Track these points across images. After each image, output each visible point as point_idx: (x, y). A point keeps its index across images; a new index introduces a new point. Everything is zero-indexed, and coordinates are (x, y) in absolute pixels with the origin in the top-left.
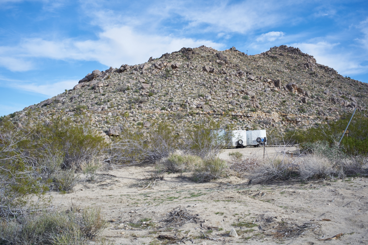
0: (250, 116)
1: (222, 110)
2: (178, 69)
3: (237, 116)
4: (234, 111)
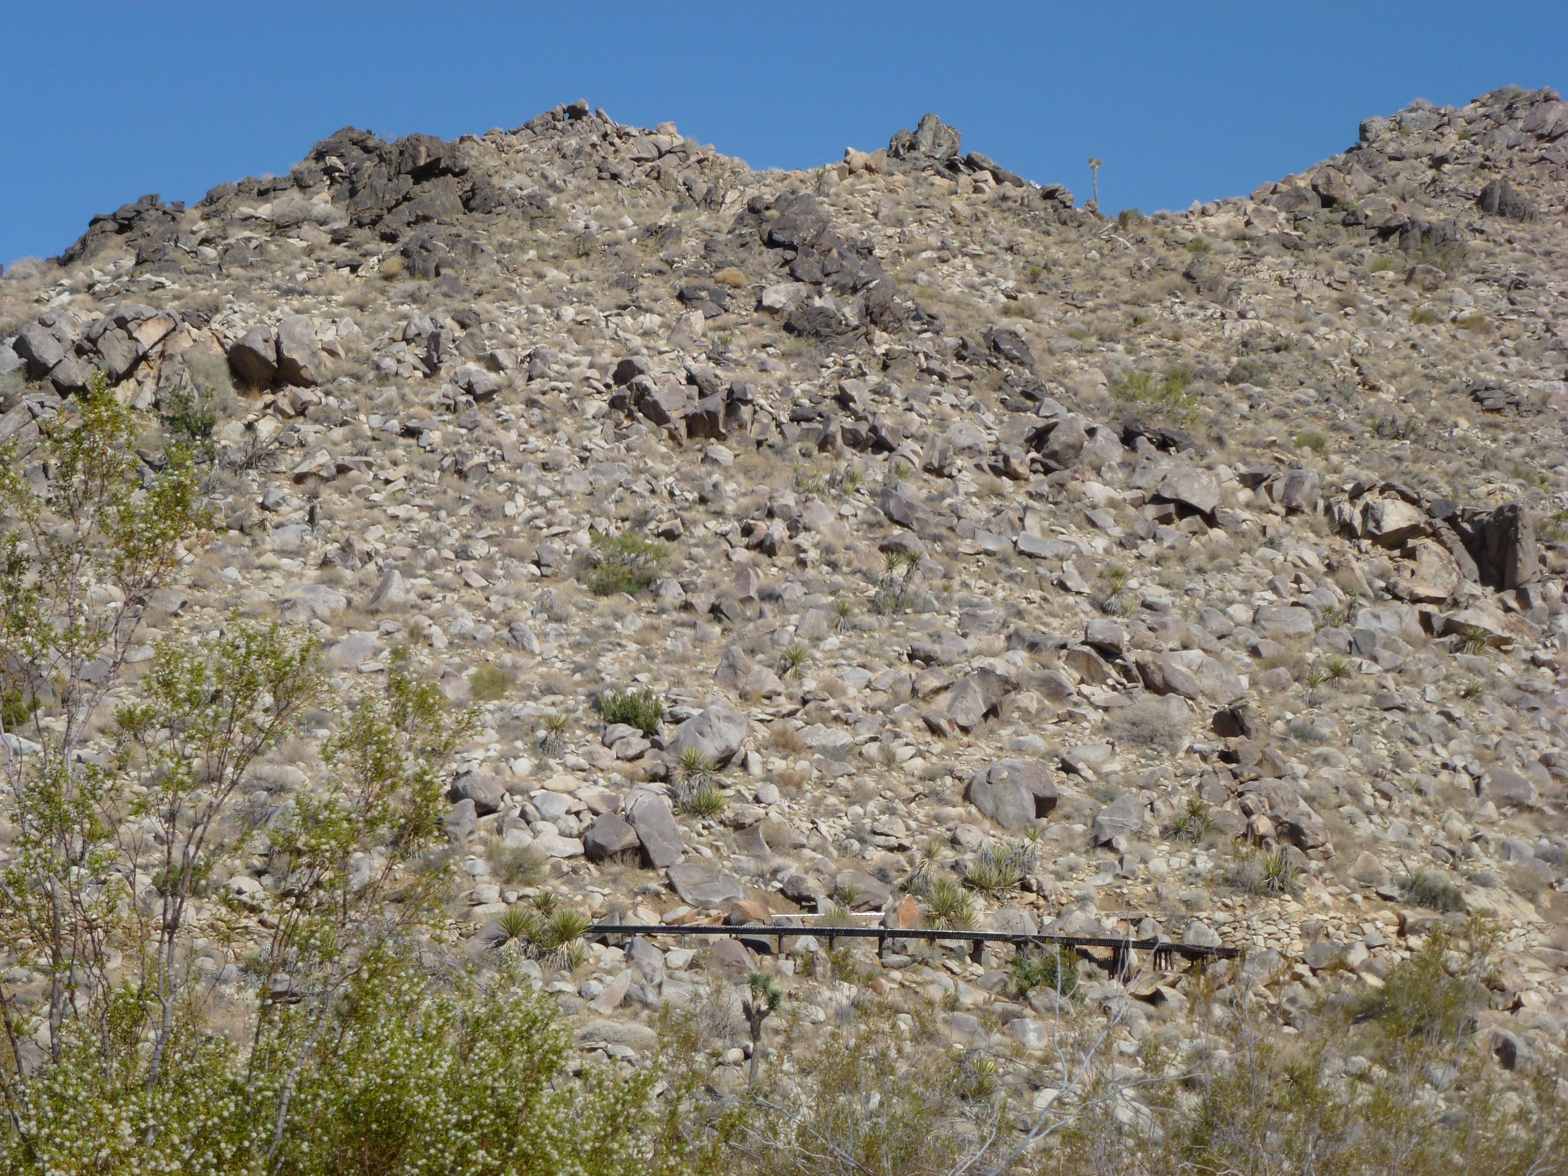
0: (1218, 942)
1: (882, 875)
2: (306, 394)
3: (1068, 943)
4: (1026, 887)
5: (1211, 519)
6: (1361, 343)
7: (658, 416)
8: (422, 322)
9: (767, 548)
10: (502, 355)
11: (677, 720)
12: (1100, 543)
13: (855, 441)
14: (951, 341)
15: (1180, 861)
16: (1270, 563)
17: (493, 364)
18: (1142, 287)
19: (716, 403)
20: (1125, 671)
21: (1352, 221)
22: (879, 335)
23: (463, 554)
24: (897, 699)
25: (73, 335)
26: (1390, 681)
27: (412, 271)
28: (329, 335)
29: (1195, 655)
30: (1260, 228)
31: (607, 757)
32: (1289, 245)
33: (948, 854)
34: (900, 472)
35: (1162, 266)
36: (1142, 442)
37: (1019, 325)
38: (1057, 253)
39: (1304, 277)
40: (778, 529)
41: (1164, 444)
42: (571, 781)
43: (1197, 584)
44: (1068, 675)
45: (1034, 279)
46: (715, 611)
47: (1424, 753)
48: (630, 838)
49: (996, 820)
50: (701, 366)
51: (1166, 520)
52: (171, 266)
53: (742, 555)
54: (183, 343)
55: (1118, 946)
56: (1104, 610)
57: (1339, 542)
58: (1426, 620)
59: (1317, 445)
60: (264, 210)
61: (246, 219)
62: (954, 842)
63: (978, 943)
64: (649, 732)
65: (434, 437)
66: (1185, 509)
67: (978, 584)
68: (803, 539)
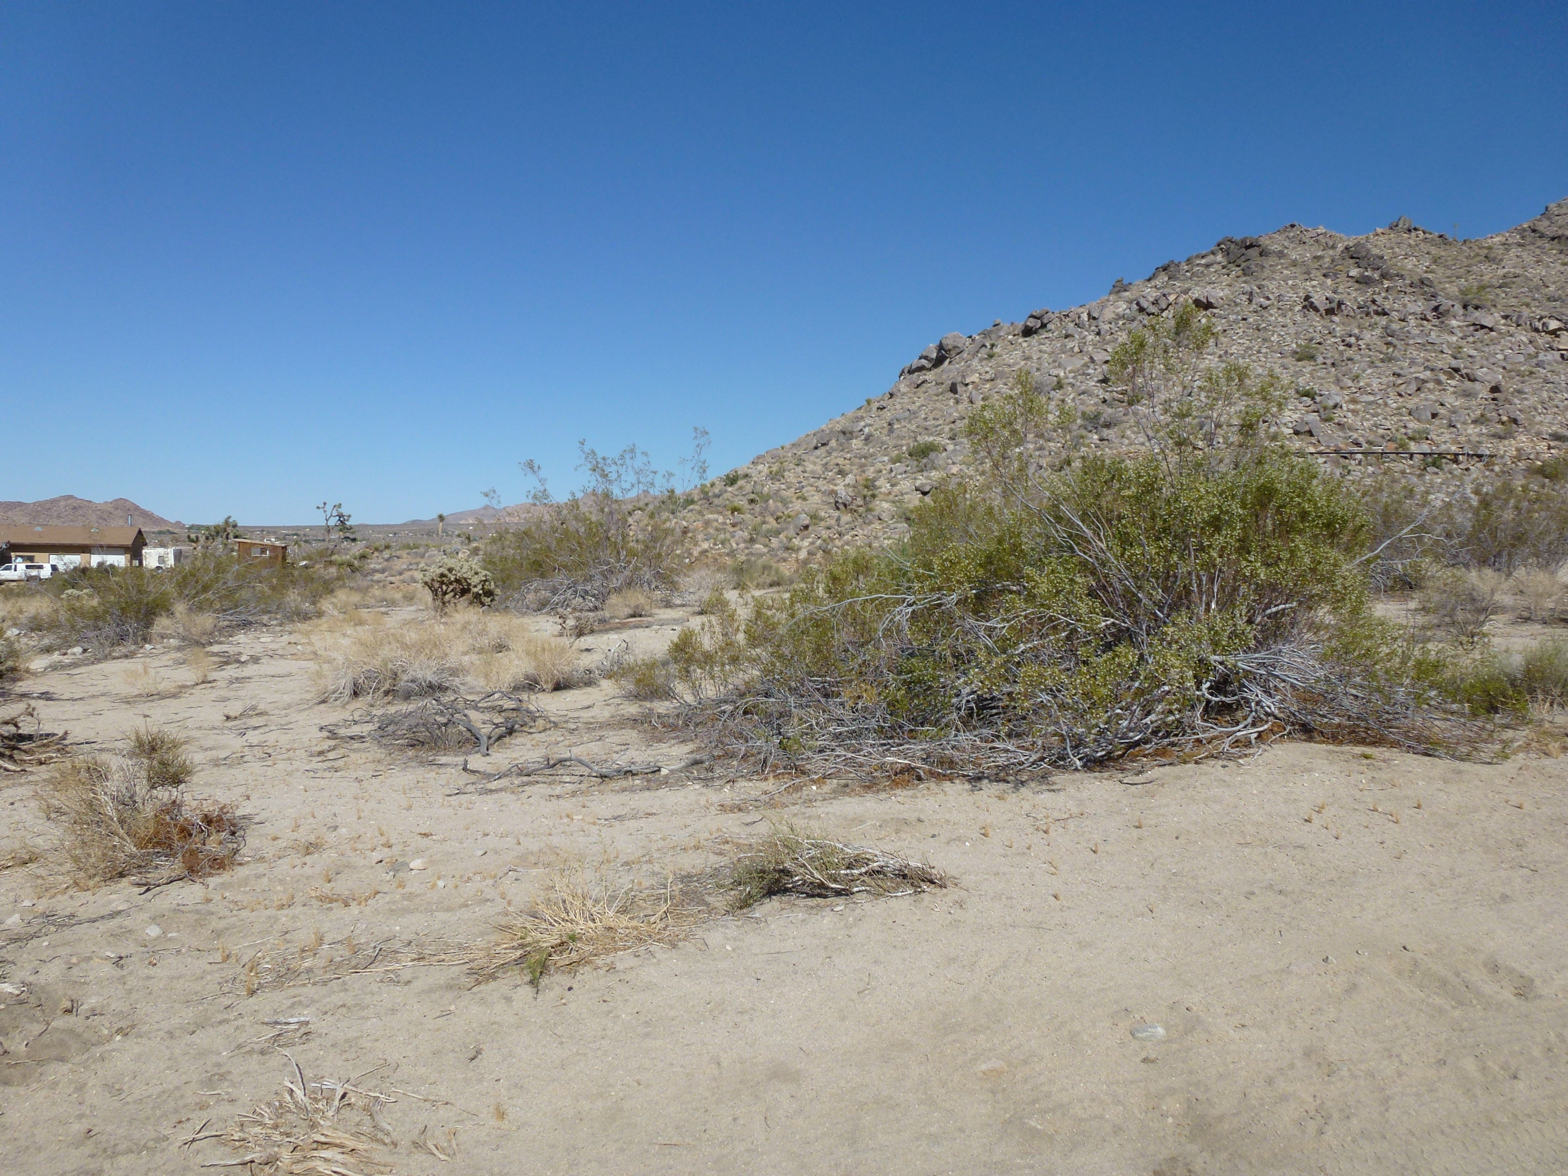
0: (1488, 453)
1: (1383, 437)
2: (1215, 311)
3: (1439, 454)
4: (1427, 439)
5: (1491, 329)
6: (1544, 273)
7: (1316, 310)
8: (1247, 288)
9: (1349, 345)
10: (1271, 296)
11: (1321, 395)
12: (1455, 339)
13: (1377, 313)
14: (1408, 282)
15: (1477, 430)
16: (1510, 341)
17: (1268, 299)
18: (1470, 261)
19: (1334, 305)
20: (1462, 376)
21: (1542, 236)
22: (1385, 282)
23: (1259, 352)
24: (1389, 387)
25: (1151, 299)
26: (1549, 375)
27: (1245, 275)
28: (1221, 294)
29: (1485, 370)
30: (1510, 241)
31: (1300, 406)
32: (1520, 245)
33: (1403, 430)
34: (1391, 321)
35: (1478, 255)
36: (1470, 308)
37: (1430, 276)
38: (1443, 253)
39: (1525, 255)
40: (1352, 340)
41: (1477, 308)
42: (1290, 413)
43: (1486, 349)
44: (1443, 378)
45: (1435, 262)
46: (1333, 364)
47: (1559, 396)
48: (1307, 428)
49: (1419, 420)
50: (1329, 294)
51: (1476, 330)
52: (1176, 279)
53: (1341, 348)
54: (1181, 299)
55: (1456, 455)
56: (1456, 358)
57: (1534, 334)
58: (1562, 356)
59: (1528, 305)
60: (1203, 261)
61: (1198, 265)
62: (1405, 427)
63: (1412, 455)
64: (1313, 399)
65: (1251, 320)
66: (1483, 327)
67: (1415, 353)
68: (1360, 342)
